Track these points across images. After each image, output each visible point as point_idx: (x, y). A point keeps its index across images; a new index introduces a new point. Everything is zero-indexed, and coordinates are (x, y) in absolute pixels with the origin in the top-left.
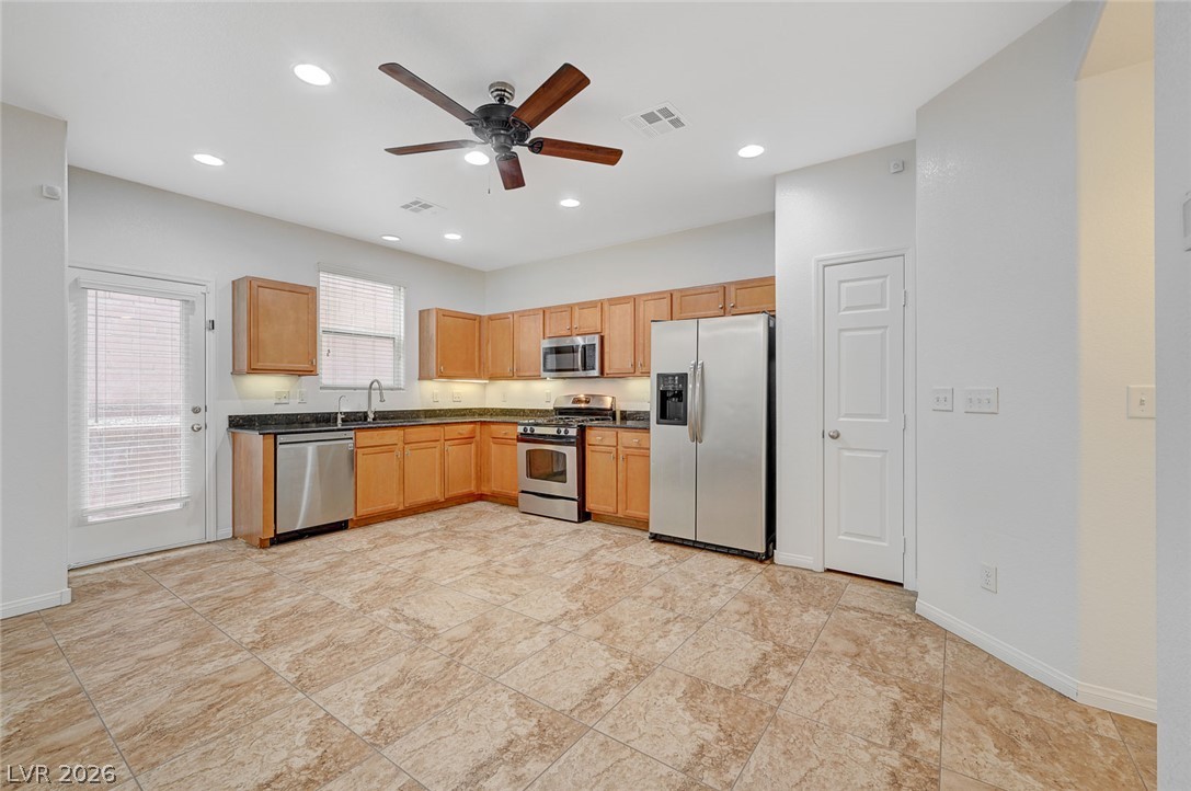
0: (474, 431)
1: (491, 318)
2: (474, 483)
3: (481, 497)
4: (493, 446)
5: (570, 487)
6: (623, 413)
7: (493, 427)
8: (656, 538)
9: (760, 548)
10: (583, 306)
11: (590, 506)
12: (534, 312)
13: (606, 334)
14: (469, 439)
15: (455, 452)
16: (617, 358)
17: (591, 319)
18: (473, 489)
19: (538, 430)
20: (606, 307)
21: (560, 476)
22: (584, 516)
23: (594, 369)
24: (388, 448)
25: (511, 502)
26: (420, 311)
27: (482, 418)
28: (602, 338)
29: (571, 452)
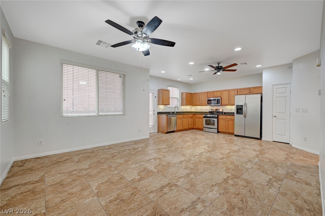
0: (192, 116)
1: (194, 93)
2: (192, 126)
3: (193, 129)
4: (197, 119)
5: (216, 126)
6: (224, 113)
7: (196, 115)
8: (236, 136)
9: (259, 137)
10: (216, 91)
11: (220, 130)
12: (205, 93)
13: (222, 97)
14: (192, 117)
15: (190, 120)
16: (224, 101)
17: (219, 94)
18: (192, 127)
19: (208, 116)
20: (222, 92)
21: (214, 124)
22: (218, 132)
23: (219, 104)
24: (180, 118)
25: (202, 130)
26: (182, 93)
27: (195, 113)
28: (221, 98)
29: (216, 120)
